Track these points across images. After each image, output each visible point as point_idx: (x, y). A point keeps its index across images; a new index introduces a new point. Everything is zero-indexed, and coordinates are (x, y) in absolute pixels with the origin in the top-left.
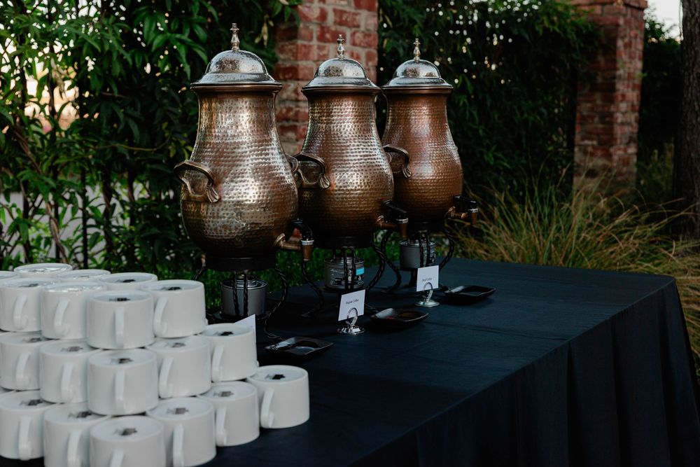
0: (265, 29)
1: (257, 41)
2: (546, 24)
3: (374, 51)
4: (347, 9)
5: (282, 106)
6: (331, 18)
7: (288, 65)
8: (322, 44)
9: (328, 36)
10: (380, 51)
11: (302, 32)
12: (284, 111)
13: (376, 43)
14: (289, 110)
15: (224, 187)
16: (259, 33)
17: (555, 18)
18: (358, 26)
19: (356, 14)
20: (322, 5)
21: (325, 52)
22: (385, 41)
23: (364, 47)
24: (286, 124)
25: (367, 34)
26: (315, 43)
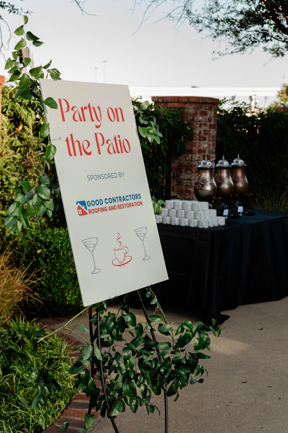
0: (182, 137)
1: (180, 141)
2: (279, 124)
3: (215, 142)
4: (207, 129)
5: (186, 162)
6: (202, 133)
7: (189, 149)
8: (199, 142)
9: (201, 139)
10: (217, 142)
11: (194, 138)
12: (187, 164)
13: (216, 140)
14: (189, 163)
15: (205, 187)
16: (181, 139)
17: (283, 122)
18: (210, 134)
19: (210, 131)
20: (200, 129)
21: (200, 144)
22: (219, 139)
23: (212, 141)
24: (187, 168)
25: (213, 137)
26: (198, 141)
